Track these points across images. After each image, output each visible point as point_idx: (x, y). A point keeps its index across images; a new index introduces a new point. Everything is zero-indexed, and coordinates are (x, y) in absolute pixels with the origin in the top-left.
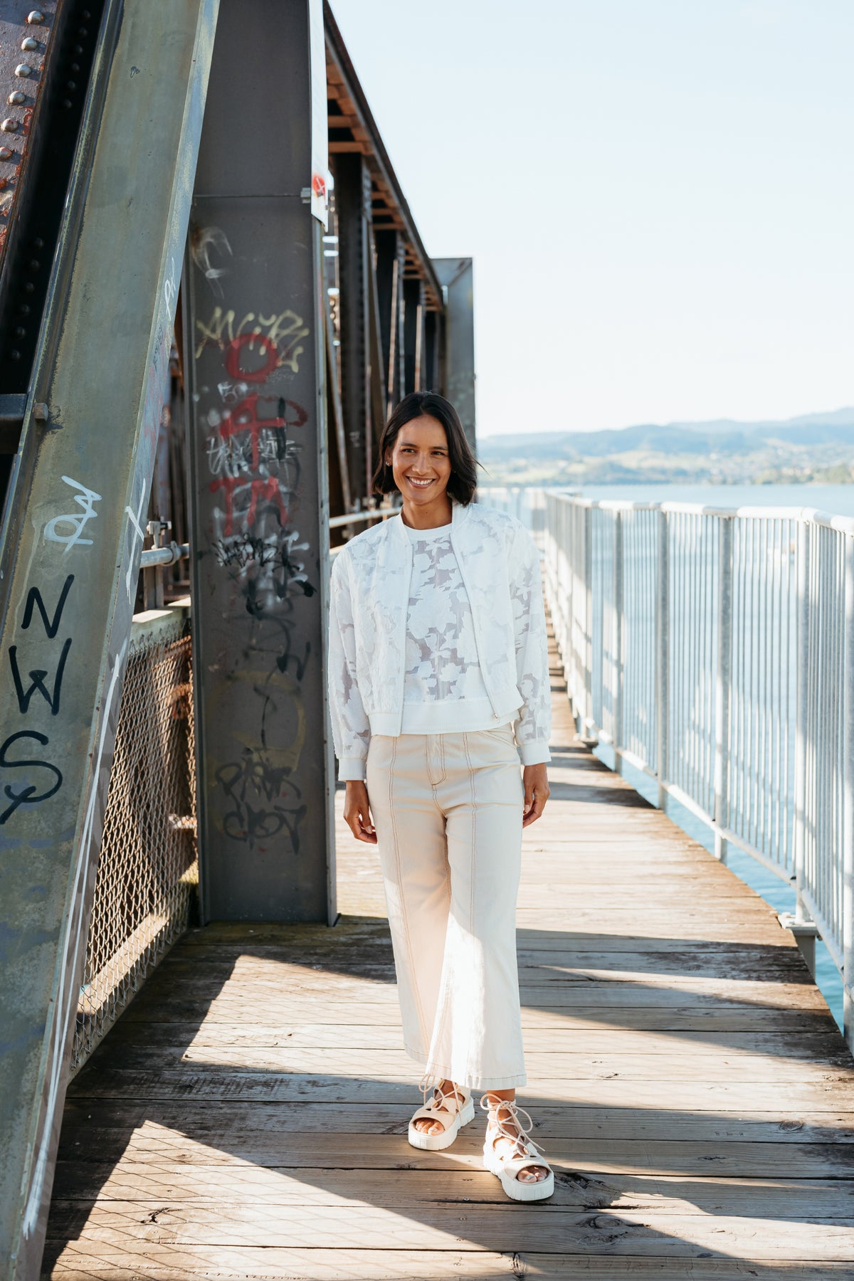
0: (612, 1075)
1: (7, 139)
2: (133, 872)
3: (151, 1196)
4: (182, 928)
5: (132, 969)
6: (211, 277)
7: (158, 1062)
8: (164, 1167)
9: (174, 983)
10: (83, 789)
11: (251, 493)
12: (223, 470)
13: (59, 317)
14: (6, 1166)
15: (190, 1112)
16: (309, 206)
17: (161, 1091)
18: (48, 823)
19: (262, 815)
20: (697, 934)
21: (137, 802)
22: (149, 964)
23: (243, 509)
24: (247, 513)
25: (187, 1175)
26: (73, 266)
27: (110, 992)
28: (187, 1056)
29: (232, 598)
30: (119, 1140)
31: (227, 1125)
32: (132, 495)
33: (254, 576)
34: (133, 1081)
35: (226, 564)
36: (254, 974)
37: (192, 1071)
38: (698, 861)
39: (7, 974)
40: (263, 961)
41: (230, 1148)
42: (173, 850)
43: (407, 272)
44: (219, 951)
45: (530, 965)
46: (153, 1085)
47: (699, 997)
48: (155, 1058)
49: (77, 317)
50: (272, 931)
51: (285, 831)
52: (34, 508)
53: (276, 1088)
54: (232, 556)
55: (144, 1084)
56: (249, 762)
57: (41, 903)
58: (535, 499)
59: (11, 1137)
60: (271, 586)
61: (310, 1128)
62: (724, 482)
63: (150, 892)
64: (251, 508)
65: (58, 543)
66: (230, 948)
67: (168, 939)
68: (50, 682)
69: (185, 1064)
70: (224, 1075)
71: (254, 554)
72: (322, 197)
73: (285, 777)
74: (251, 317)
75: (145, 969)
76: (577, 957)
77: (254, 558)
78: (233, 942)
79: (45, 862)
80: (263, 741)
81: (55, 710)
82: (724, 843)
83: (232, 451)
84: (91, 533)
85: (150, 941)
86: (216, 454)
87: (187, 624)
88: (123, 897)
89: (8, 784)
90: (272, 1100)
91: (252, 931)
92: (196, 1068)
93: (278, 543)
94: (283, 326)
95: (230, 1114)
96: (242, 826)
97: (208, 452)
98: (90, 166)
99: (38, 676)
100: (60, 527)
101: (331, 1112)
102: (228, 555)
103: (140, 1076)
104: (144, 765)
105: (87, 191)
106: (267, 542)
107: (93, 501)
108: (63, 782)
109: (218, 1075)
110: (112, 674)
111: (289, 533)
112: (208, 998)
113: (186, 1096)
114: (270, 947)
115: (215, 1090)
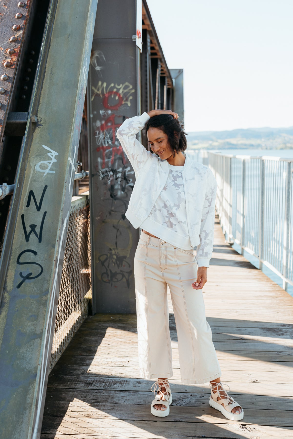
0: (256, 380)
1: (20, 10)
2: (68, 296)
3: (77, 433)
4: (86, 316)
5: (68, 334)
6: (97, 70)
7: (79, 372)
8: (82, 419)
9: (83, 339)
10: (52, 275)
11: (112, 152)
12: (102, 143)
13: (41, 81)
14: (20, 435)
15: (92, 395)
16: (135, 42)
17: (80, 385)
18: (37, 288)
19: (116, 274)
20: (281, 321)
21: (69, 270)
22: (74, 332)
23: (109, 158)
24: (110, 160)
25: (91, 423)
26: (47, 61)
27: (59, 344)
28: (89, 370)
29: (105, 192)
30: (64, 407)
31: (106, 400)
32: (70, 153)
33: (113, 183)
34: (69, 380)
35: (102, 179)
36: (114, 335)
37: (92, 376)
38: (277, 291)
39: (21, 352)
40: (117, 330)
41: (108, 411)
42: (82, 287)
43: (162, 74)
44: (100, 325)
45: (218, 333)
46: (77, 382)
47: (285, 347)
48: (77, 371)
49: (48, 82)
50: (119, 317)
51: (124, 280)
52: (31, 158)
53: (124, 384)
54: (105, 176)
55: (73, 382)
56: (111, 254)
57: (34, 322)
58: (204, 154)
59: (22, 422)
60: (120, 187)
61: (139, 402)
62: (267, 149)
63: (74, 303)
64: (112, 158)
65: (41, 172)
66: (104, 324)
67: (81, 321)
68: (38, 229)
69: (89, 374)
70: (104, 378)
71: (113, 175)
72: (140, 39)
73: (124, 259)
74: (112, 85)
75: (72, 334)
76: (236, 330)
77: (113, 177)
78: (105, 322)
79: (36, 304)
80: (116, 246)
81: (40, 241)
82: (286, 284)
83: (105, 136)
84: (54, 168)
85: (74, 322)
86: (99, 137)
87: (88, 202)
88: (64, 307)
89: (21, 272)
90: (123, 390)
91: (112, 317)
92: (93, 375)
93: (122, 171)
94: (125, 88)
95: (107, 396)
96: (108, 278)
97: (96, 136)
98: (53, 22)
99: (33, 227)
100: (42, 166)
101: (147, 396)
102: (103, 176)
103: (71, 379)
104: (72, 256)
105: (52, 32)
106: (118, 171)
107: (55, 156)
108: (44, 271)
109: (102, 378)
110: (63, 226)
111: (126, 167)
112: (97, 345)
113: (90, 387)
114: (119, 324)
115: (101, 385)
